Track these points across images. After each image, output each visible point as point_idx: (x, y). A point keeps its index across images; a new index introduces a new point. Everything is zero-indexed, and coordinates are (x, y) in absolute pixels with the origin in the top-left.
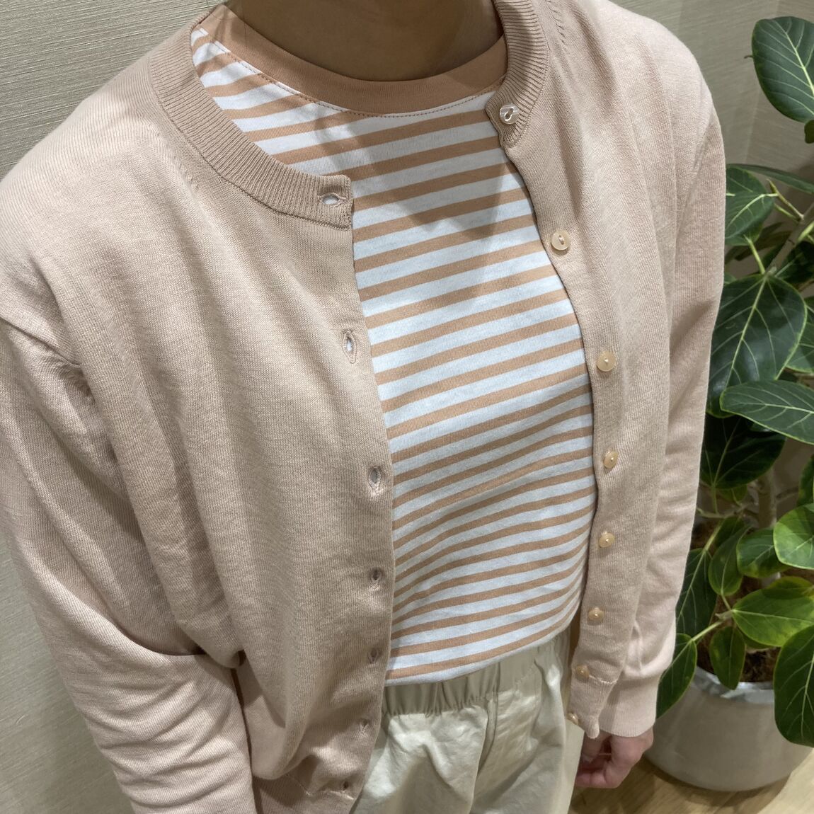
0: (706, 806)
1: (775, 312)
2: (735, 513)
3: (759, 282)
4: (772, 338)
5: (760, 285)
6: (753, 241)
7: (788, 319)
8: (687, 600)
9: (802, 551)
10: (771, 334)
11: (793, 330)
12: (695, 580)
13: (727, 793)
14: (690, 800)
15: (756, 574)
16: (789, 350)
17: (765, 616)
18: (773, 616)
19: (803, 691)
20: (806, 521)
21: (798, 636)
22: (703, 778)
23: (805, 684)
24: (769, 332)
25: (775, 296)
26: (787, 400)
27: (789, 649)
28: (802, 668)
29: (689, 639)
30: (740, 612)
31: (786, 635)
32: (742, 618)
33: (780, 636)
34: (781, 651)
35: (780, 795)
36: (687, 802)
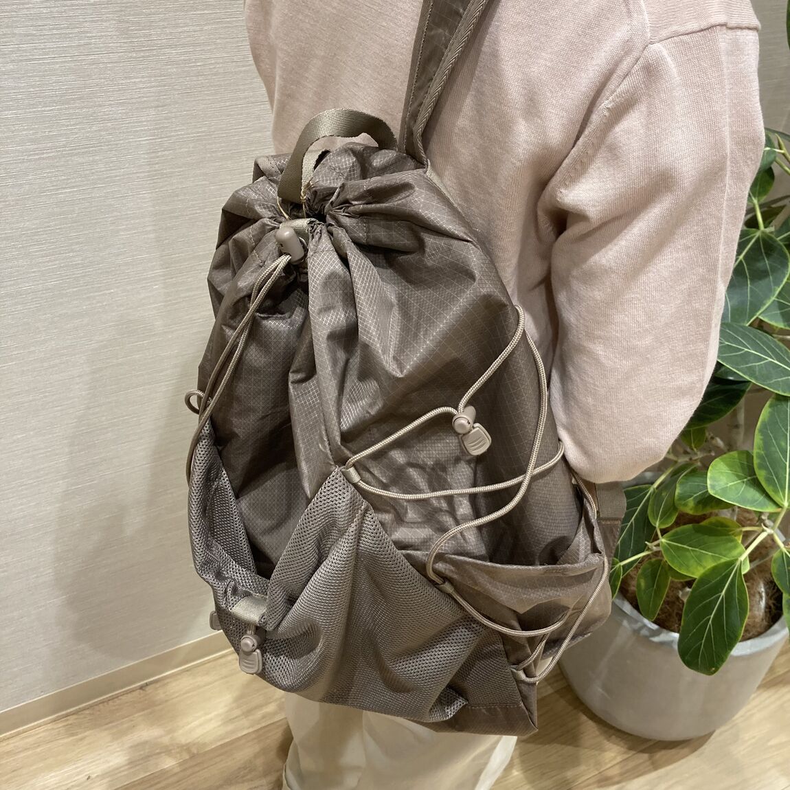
0: (622, 749)
1: (760, 265)
2: (691, 459)
3: (752, 235)
4: (751, 288)
5: (752, 238)
6: (758, 201)
7: (770, 274)
8: (627, 531)
9: (733, 488)
10: (750, 284)
11: (772, 284)
12: (639, 513)
13: (646, 740)
14: (608, 741)
15: (691, 509)
16: (764, 302)
17: (690, 548)
18: (697, 549)
19: (709, 620)
20: (746, 463)
21: (714, 569)
22: (625, 720)
23: (711, 614)
24: (749, 282)
25: (763, 251)
26: (748, 344)
27: (704, 579)
28: (712, 598)
29: (617, 563)
30: (668, 542)
31: (704, 567)
32: (668, 548)
33: (699, 568)
34: (696, 581)
35: (697, 753)
36: (605, 741)
